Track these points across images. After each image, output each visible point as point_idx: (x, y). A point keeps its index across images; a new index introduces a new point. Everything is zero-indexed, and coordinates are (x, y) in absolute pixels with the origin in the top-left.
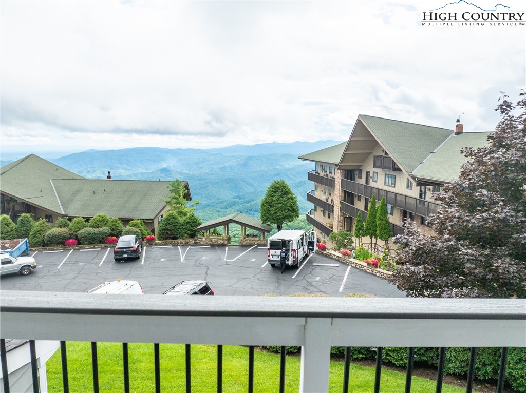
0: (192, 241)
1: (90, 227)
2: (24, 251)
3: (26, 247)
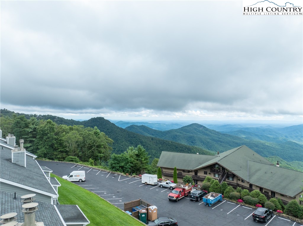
1: (250, 196)
2: (219, 200)
3: (220, 198)
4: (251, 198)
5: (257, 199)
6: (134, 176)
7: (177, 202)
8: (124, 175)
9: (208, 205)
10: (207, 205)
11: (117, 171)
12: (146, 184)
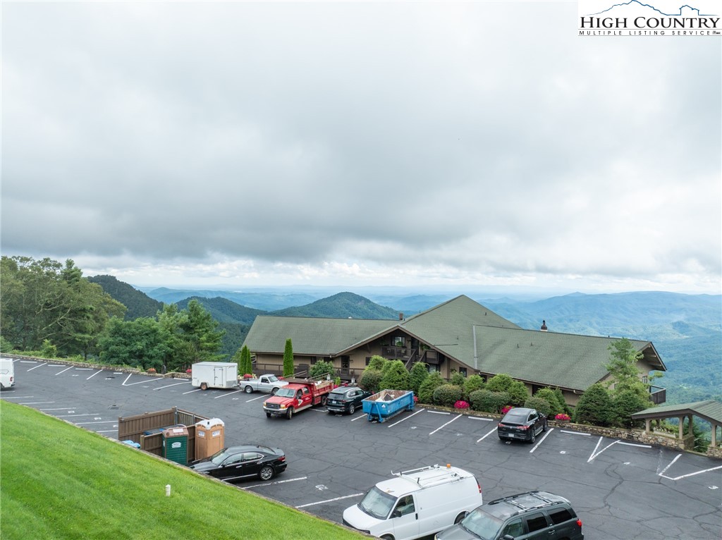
0: (624, 433)
1: (487, 389)
2: (407, 406)
3: (409, 402)
4: (490, 393)
5: (504, 393)
6: (173, 374)
7: (289, 419)
8: (142, 373)
9: (377, 420)
10: (373, 420)
11: (122, 364)
12: (204, 388)
